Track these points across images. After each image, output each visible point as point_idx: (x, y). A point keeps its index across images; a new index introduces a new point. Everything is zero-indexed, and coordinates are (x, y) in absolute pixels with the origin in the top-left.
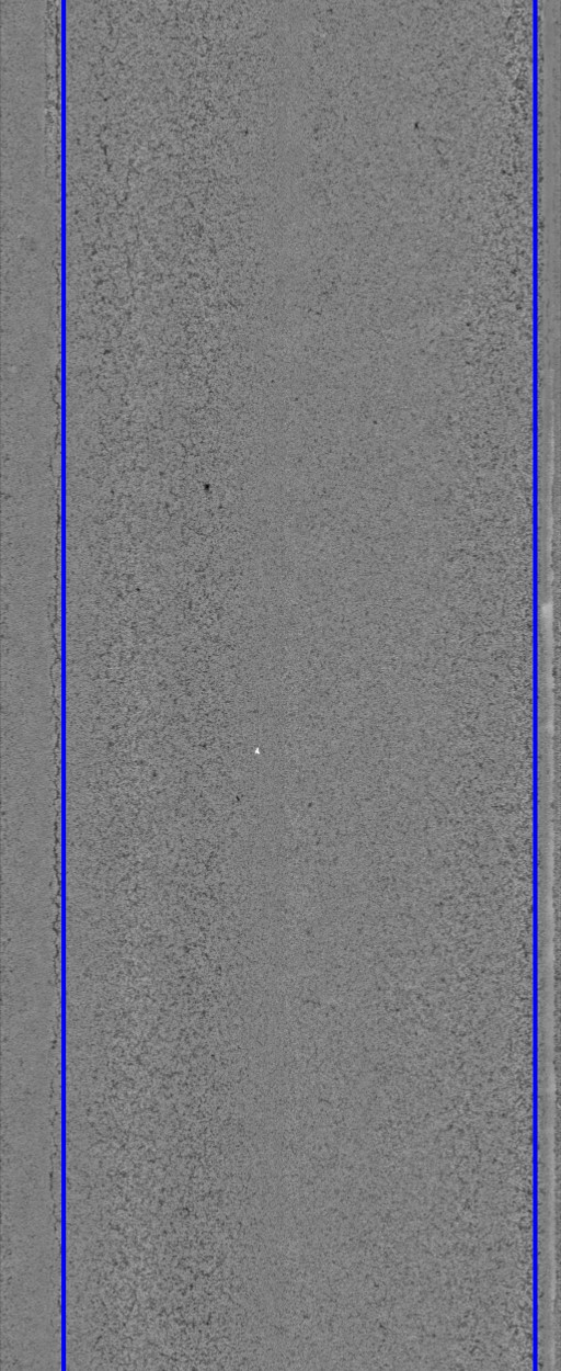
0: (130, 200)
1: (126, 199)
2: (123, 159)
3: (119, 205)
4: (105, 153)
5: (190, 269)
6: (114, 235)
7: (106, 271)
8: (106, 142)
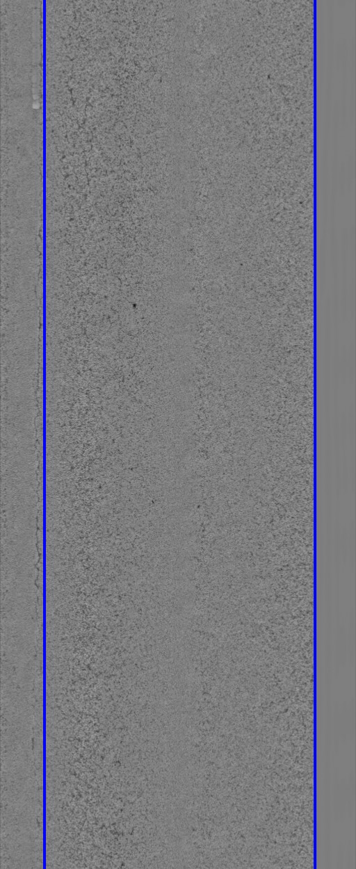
0: (87, 123)
1: (84, 123)
2: (83, 97)
3: (80, 127)
4: (71, 92)
5: (125, 168)
6: (77, 146)
7: (71, 168)
8: (72, 86)
